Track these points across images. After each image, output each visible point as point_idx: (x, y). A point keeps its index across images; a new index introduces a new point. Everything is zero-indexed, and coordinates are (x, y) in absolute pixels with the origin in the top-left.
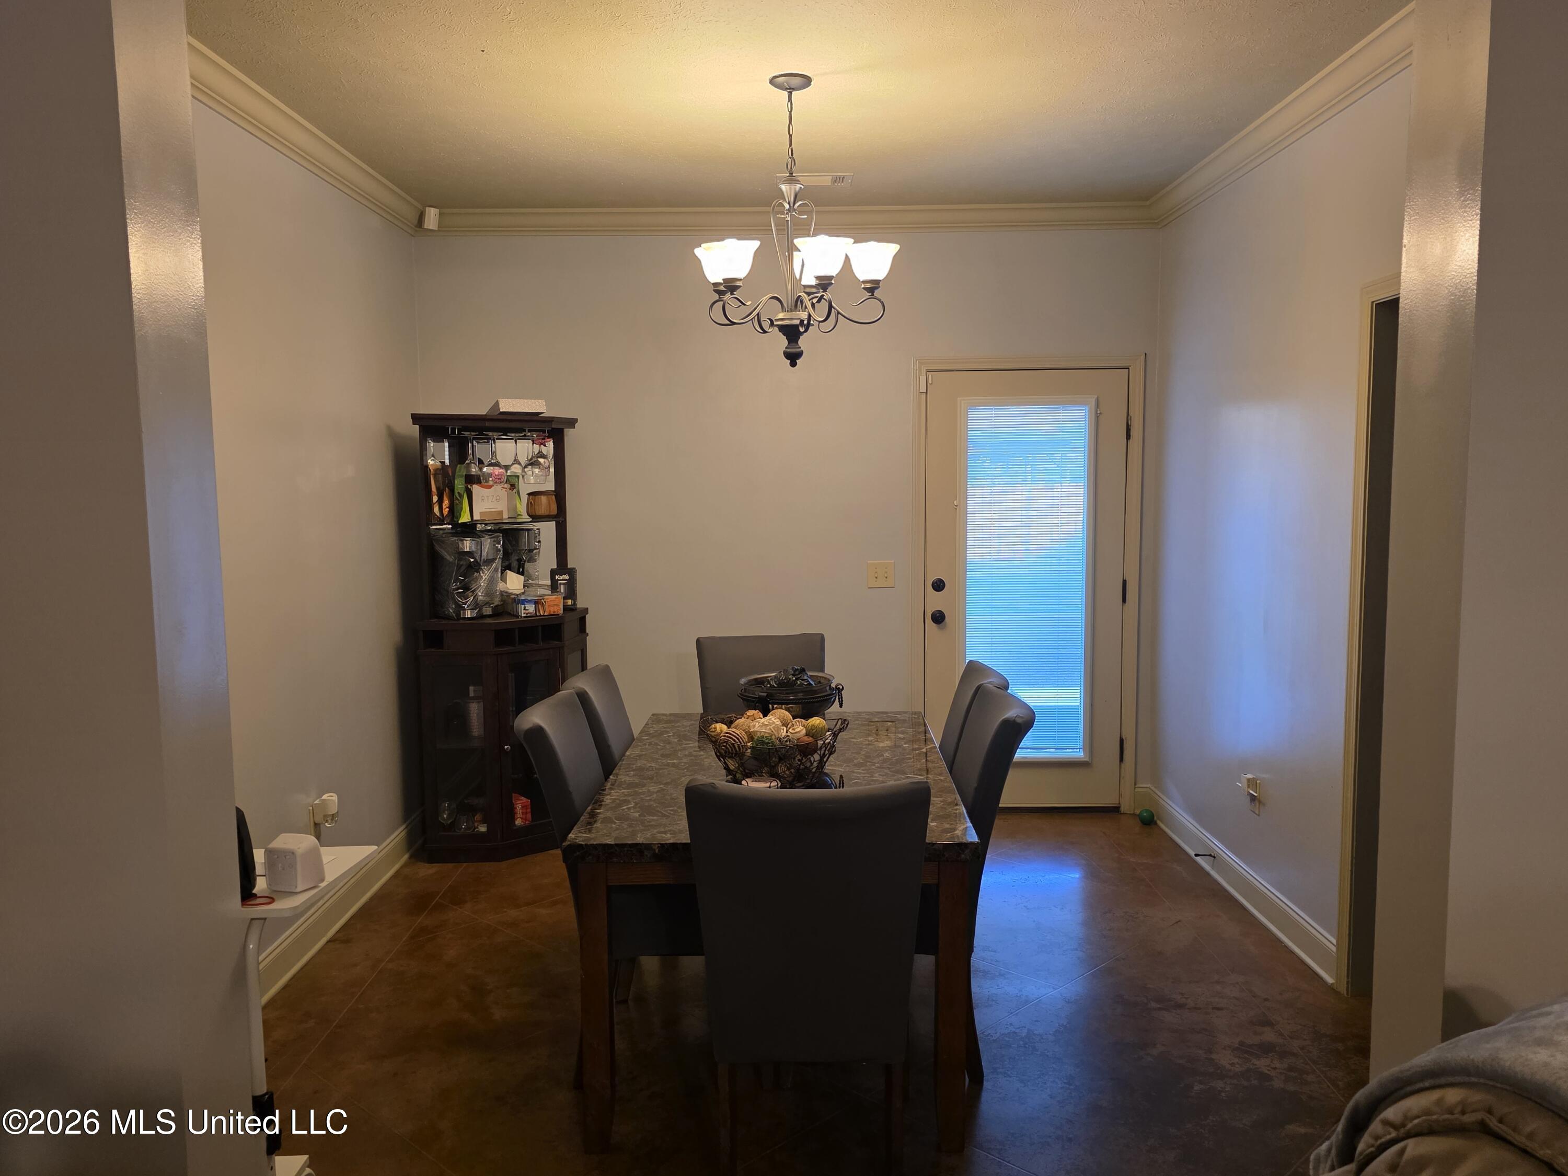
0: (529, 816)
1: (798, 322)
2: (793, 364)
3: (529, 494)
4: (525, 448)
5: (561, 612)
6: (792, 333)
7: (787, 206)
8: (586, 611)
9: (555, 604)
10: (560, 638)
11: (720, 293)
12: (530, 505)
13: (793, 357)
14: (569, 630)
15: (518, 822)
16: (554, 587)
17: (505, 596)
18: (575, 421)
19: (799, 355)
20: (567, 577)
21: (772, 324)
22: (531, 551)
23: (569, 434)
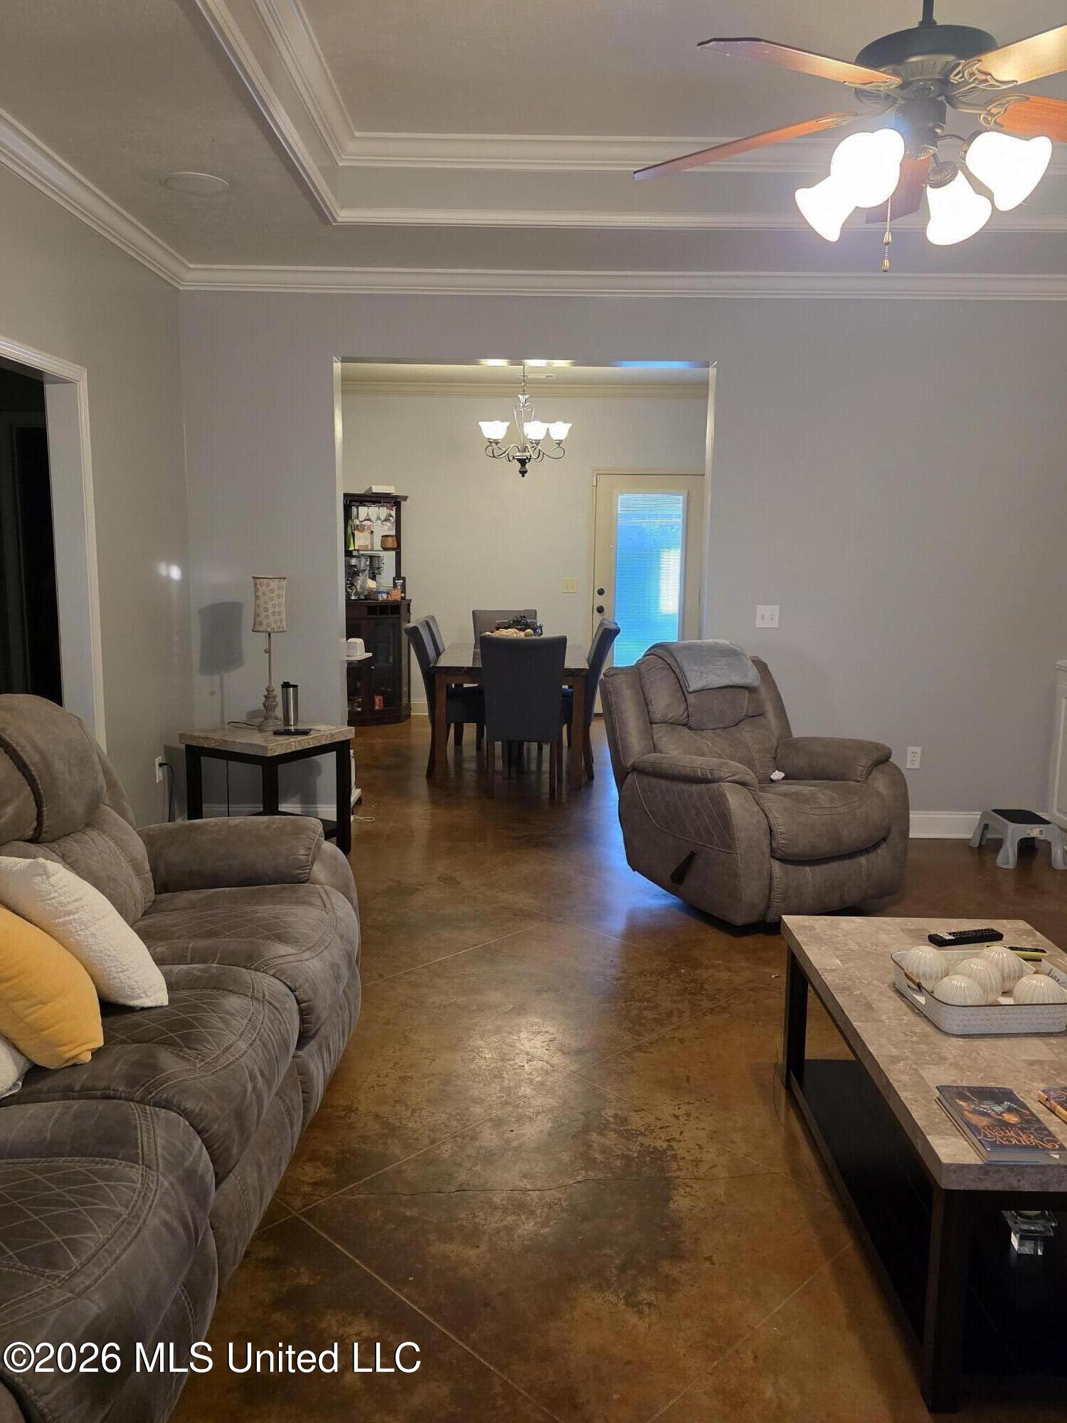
0: (382, 705)
1: (525, 457)
2: (523, 476)
3: (383, 536)
4: (383, 511)
5: (399, 600)
6: (523, 462)
7: (522, 405)
8: (410, 601)
9: (396, 595)
10: (399, 613)
11: (491, 442)
12: (383, 542)
13: (523, 473)
14: (403, 609)
15: (377, 708)
16: (395, 586)
17: (371, 591)
18: (407, 497)
19: (526, 472)
20: (402, 581)
21: (514, 458)
22: (379, 568)
23: (403, 503)
